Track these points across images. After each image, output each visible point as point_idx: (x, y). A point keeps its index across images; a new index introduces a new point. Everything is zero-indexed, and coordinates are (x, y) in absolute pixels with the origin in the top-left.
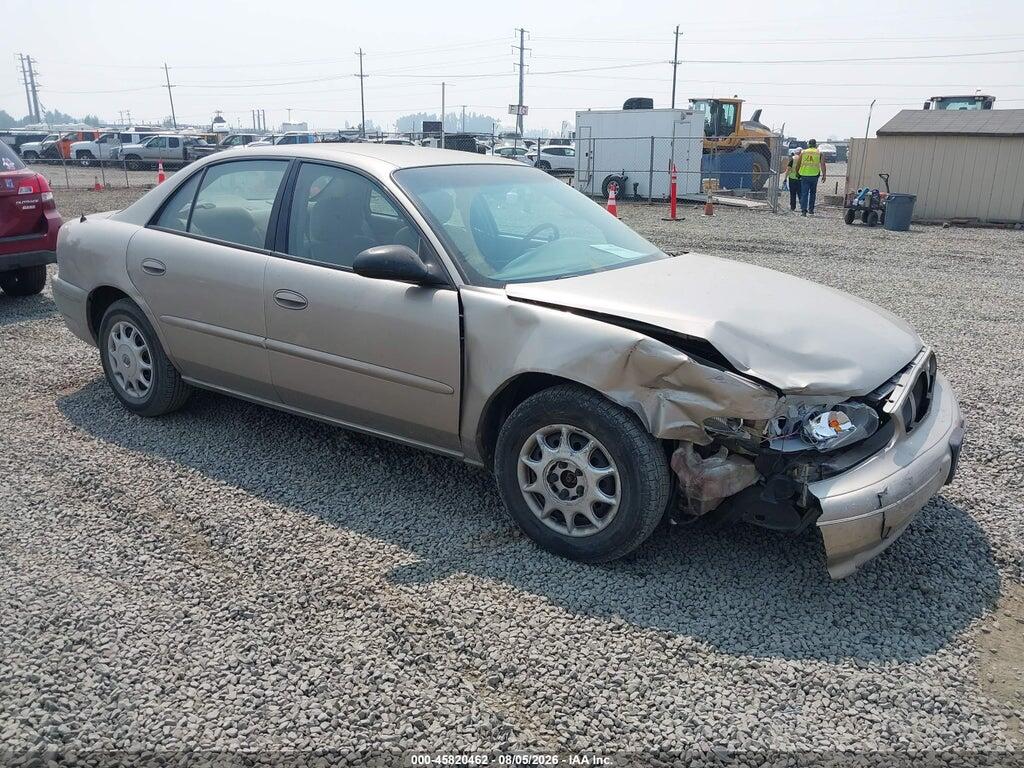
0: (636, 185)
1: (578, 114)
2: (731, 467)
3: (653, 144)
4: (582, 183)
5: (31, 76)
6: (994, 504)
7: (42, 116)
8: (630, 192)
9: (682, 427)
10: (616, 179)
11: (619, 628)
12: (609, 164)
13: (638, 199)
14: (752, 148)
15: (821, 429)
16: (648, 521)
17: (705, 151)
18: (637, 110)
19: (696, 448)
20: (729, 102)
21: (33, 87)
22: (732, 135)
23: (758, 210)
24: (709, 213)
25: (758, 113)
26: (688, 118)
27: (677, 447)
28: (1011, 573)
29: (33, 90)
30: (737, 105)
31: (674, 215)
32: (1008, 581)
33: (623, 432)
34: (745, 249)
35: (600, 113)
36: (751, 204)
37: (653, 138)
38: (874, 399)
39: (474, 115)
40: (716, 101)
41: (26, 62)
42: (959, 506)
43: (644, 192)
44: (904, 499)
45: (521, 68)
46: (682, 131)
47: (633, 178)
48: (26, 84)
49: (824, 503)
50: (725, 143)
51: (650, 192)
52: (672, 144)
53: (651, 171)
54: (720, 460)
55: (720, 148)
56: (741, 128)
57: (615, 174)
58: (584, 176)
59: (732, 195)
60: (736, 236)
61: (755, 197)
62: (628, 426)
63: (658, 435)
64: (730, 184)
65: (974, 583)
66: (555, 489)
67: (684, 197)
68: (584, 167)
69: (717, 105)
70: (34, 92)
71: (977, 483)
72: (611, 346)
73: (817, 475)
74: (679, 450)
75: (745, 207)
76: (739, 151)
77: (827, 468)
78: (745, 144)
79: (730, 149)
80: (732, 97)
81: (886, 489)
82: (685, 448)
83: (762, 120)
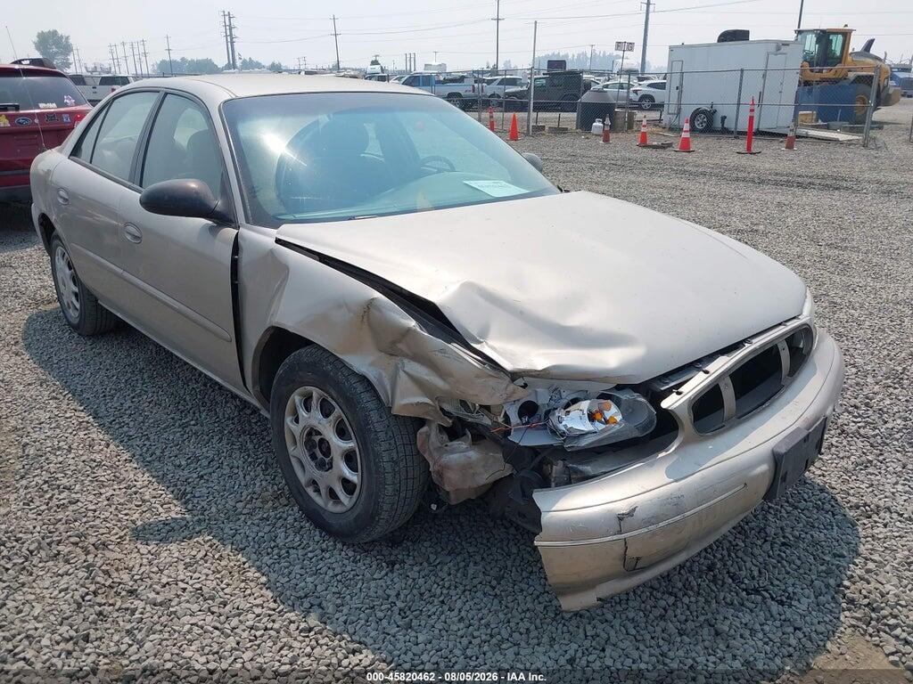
0: (724, 118)
1: (672, 49)
2: (473, 454)
3: (742, 76)
4: (671, 116)
5: (230, 29)
6: (901, 515)
7: (238, 63)
8: (718, 125)
9: (418, 404)
10: (704, 112)
11: (310, 630)
12: (698, 97)
13: (725, 131)
14: (859, 79)
15: (575, 421)
16: (386, 507)
17: (805, 83)
18: (730, 43)
19: (442, 429)
20: (836, 32)
21: (232, 39)
22: (838, 66)
23: (850, 143)
24: (790, 147)
25: (871, 43)
26: (784, 49)
27: (423, 426)
28: (858, 619)
29: (231, 40)
30: (846, 34)
31: (749, 148)
32: (849, 631)
33: (359, 403)
34: (800, 185)
35: (692, 46)
36: (842, 137)
37: (742, 70)
38: (652, 390)
39: (604, 55)
40: (823, 32)
41: (227, 18)
42: (852, 514)
43: (729, 124)
44: (661, 524)
45: (648, 7)
46: (776, 61)
47: (722, 111)
48: (226, 36)
49: (545, 518)
50: (830, 75)
51: (736, 124)
52: (764, 76)
53: (739, 104)
54: (464, 446)
55: (823, 80)
56: (849, 58)
57: (704, 107)
58: (673, 109)
59: (828, 128)
60: (802, 171)
61: (851, 130)
62: (366, 397)
63: (394, 411)
64: (827, 117)
65: (791, 629)
66: (313, 457)
67: (770, 131)
68: (674, 99)
69: (824, 36)
70: (232, 43)
71: (897, 483)
72: (346, 304)
73: (565, 477)
74: (425, 429)
75: (836, 141)
76: (845, 83)
77: (576, 471)
78: (852, 75)
79: (834, 81)
80: (841, 27)
81: (634, 510)
82: (429, 426)
83: (873, 51)
